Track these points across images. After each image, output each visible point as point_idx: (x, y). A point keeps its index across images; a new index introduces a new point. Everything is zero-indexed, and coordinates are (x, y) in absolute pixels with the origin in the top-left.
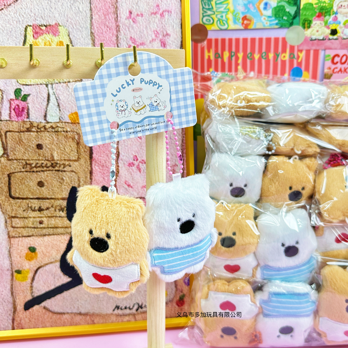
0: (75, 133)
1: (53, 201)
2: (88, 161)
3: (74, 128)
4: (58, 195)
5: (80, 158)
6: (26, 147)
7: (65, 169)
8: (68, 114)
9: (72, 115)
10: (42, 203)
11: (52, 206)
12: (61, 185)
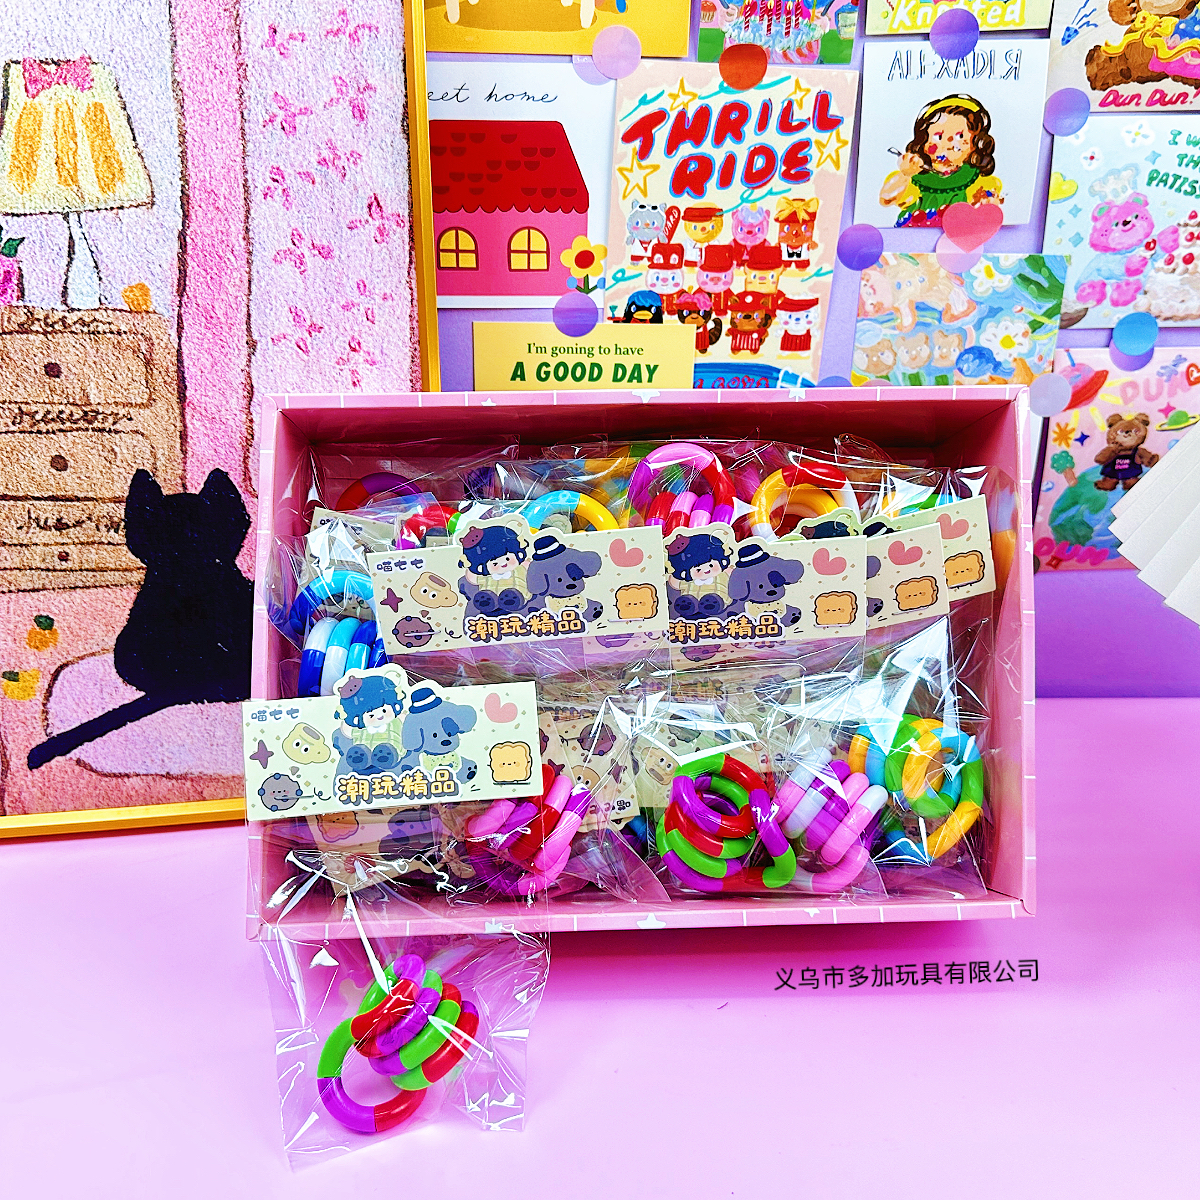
0: (139, 336)
1: (90, 503)
2: (176, 406)
3: (136, 322)
4: (103, 489)
5: (154, 400)
6: (18, 370)
7: (118, 427)
8: (122, 289)
9: (132, 291)
10: (64, 509)
11: (89, 519)
12: (108, 464)
